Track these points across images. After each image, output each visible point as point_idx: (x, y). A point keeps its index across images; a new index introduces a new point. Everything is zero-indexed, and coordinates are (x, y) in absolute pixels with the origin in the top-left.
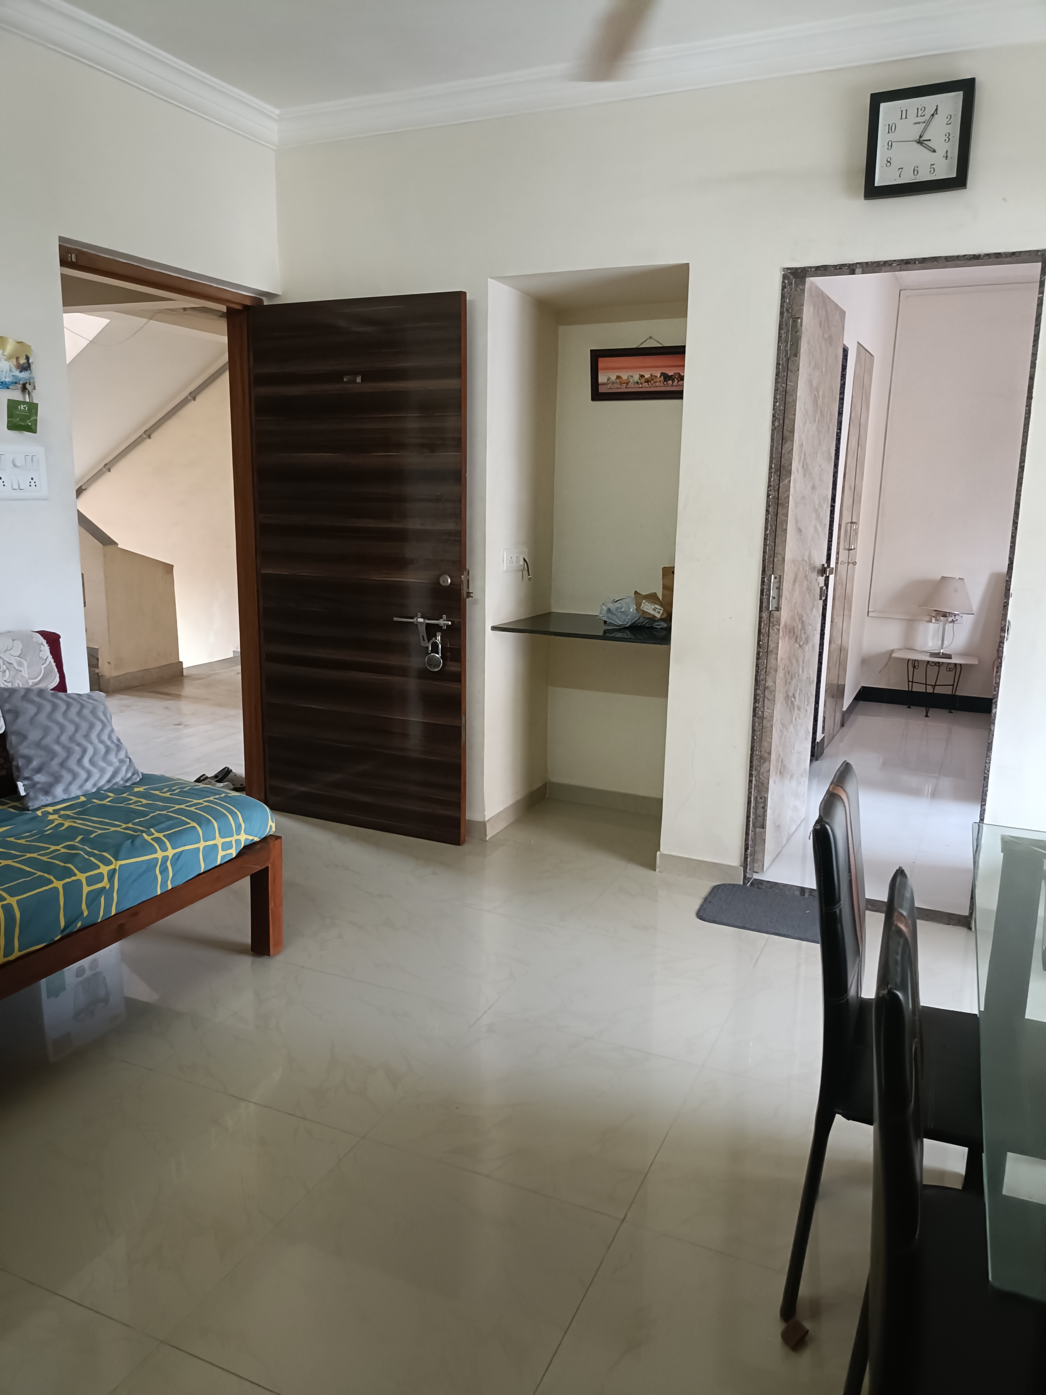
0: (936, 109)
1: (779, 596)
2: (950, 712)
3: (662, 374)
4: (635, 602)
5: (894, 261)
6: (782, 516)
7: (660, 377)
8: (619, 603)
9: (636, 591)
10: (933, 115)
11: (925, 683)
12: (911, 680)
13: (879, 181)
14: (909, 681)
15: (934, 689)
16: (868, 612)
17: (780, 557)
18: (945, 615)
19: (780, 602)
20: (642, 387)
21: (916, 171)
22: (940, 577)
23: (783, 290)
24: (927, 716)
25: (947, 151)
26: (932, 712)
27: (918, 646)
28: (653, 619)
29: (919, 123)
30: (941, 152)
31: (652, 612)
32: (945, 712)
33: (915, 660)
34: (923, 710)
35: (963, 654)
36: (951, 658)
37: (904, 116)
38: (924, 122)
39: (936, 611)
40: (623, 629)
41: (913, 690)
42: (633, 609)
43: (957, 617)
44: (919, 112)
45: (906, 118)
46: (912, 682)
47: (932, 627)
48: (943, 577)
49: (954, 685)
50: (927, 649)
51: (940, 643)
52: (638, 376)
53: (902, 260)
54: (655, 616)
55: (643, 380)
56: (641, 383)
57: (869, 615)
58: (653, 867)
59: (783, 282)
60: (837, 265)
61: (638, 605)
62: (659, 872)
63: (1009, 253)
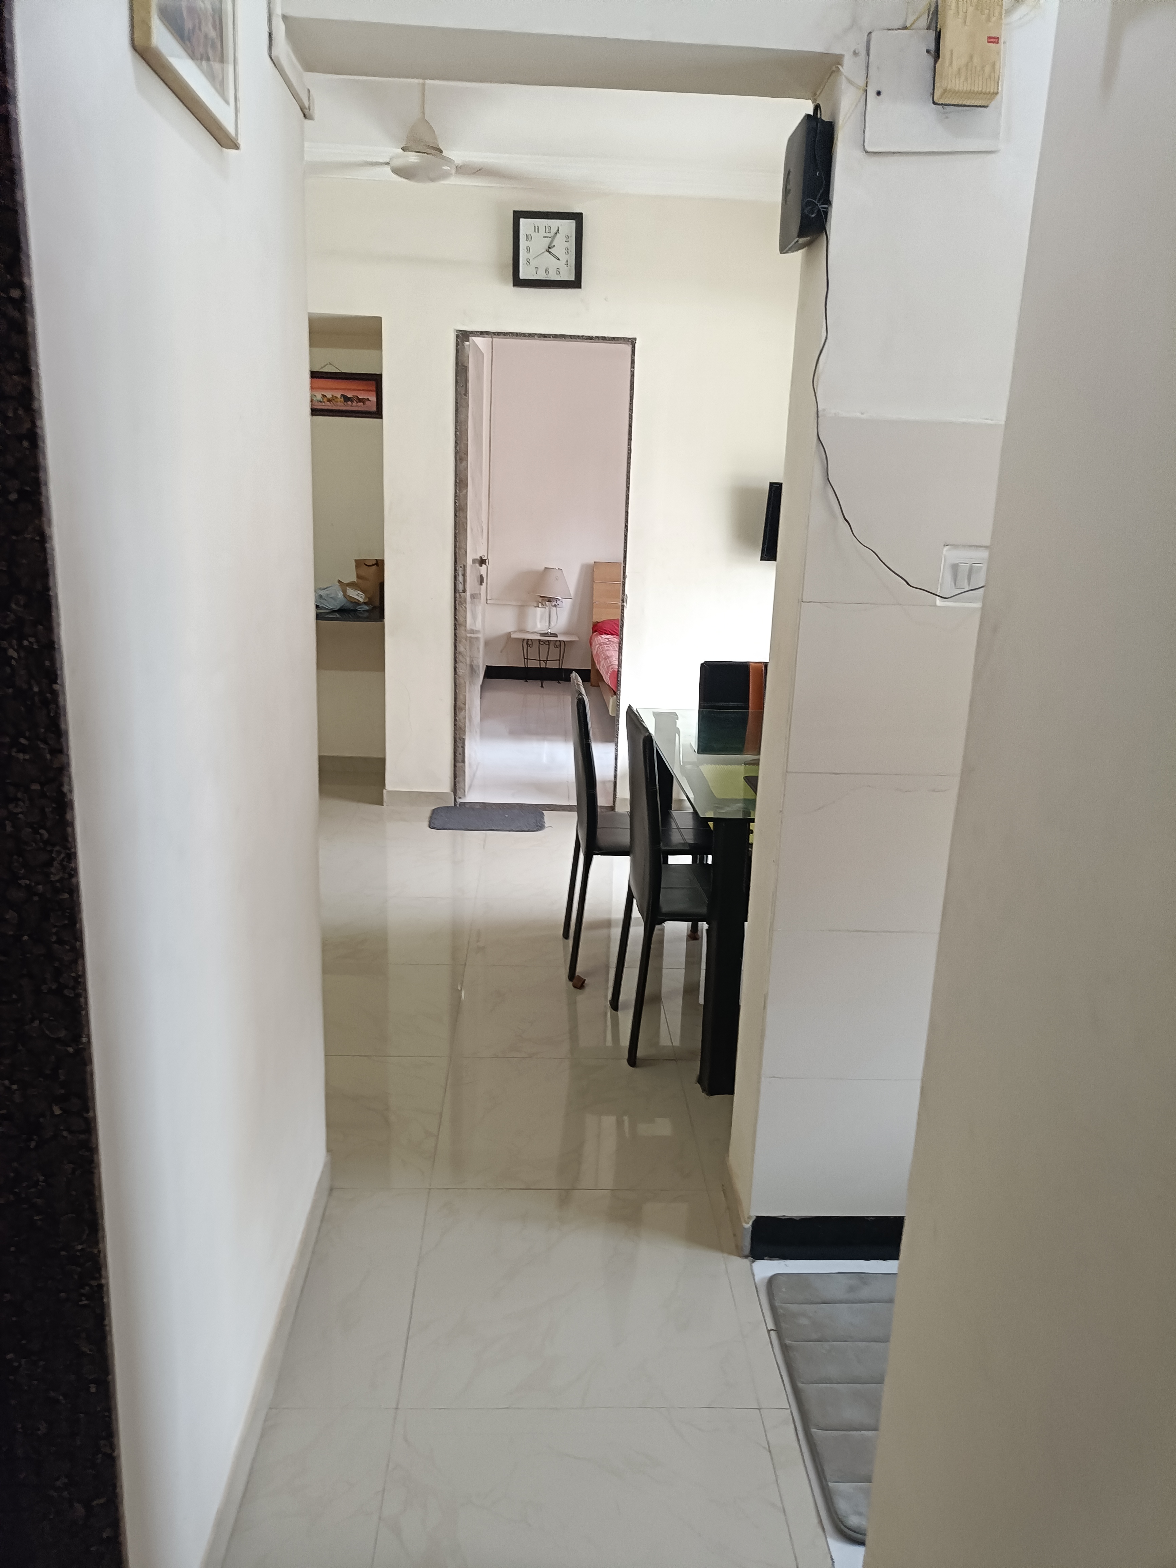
0: (558, 230)
1: (465, 581)
2: (559, 683)
3: (343, 396)
4: (341, 589)
5: (536, 334)
6: (463, 519)
7: (341, 398)
8: (327, 590)
9: (339, 580)
10: (556, 233)
11: (539, 659)
12: (526, 658)
13: (522, 276)
14: (525, 658)
15: (546, 664)
16: (487, 600)
17: (463, 551)
18: (550, 600)
19: (466, 586)
20: (324, 405)
21: (547, 271)
22: (543, 568)
23: (457, 346)
24: (542, 687)
25: (567, 261)
26: (545, 683)
27: (530, 628)
28: (358, 603)
29: (547, 237)
30: (563, 261)
31: (356, 597)
32: (555, 683)
33: (528, 639)
34: (539, 682)
35: (566, 633)
36: (557, 637)
37: (536, 231)
38: (550, 237)
39: (541, 597)
40: (333, 611)
41: (529, 666)
42: (340, 595)
43: (558, 602)
44: (547, 229)
45: (538, 232)
46: (527, 659)
47: (539, 611)
48: (546, 568)
49: (561, 660)
50: (536, 630)
51: (548, 624)
52: (321, 396)
53: (541, 334)
54: (359, 601)
55: (325, 399)
56: (324, 402)
57: (488, 602)
58: (380, 802)
59: (457, 340)
60: (496, 333)
61: (344, 592)
62: (387, 806)
63: (611, 338)
